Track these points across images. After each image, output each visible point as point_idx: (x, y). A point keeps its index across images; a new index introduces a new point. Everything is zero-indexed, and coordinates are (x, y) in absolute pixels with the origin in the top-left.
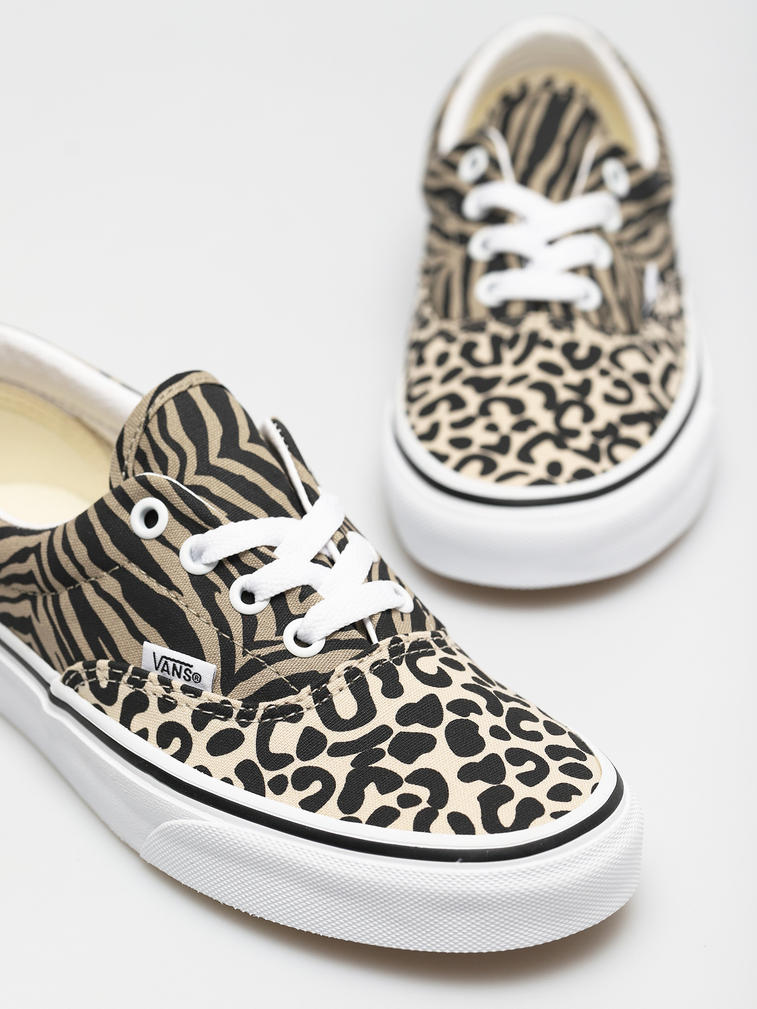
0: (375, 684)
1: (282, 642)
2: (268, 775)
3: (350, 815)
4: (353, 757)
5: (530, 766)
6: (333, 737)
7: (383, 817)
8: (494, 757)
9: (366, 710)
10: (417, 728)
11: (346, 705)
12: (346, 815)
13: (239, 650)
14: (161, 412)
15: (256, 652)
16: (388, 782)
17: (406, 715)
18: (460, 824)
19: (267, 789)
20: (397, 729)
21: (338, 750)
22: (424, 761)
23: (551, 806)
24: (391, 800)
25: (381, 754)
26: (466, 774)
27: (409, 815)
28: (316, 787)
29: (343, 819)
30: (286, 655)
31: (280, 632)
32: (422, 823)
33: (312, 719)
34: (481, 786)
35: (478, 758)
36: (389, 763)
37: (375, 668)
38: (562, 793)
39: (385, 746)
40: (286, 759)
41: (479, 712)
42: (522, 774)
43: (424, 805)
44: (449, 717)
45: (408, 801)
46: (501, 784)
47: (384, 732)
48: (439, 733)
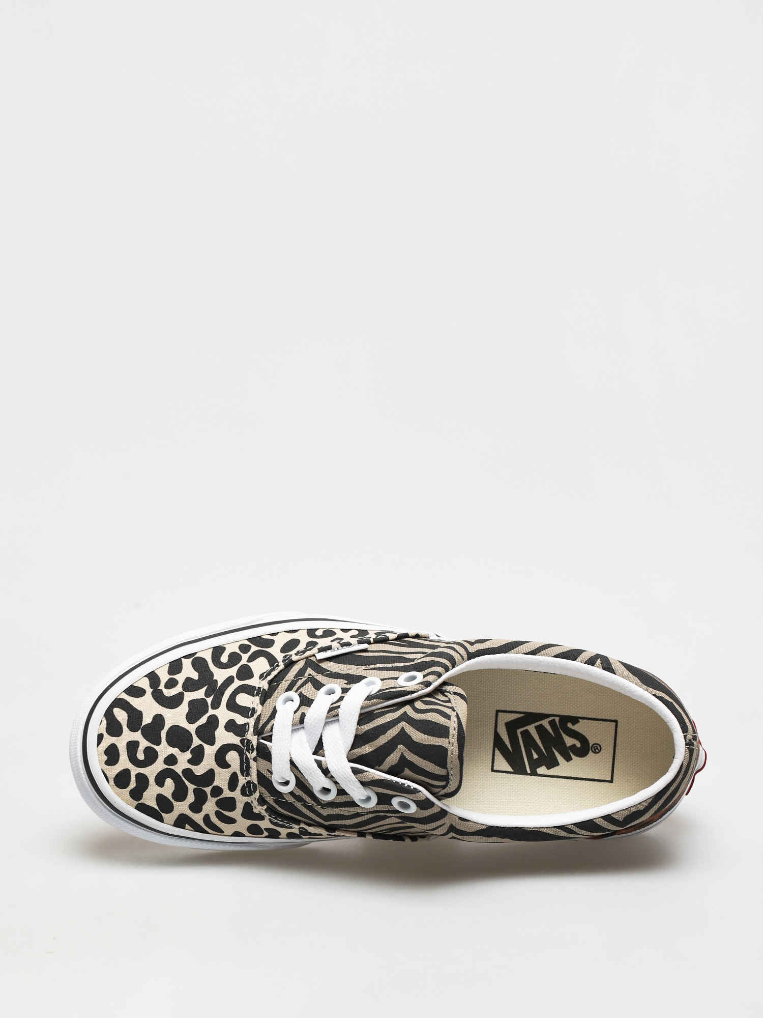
0: (240, 720)
1: (296, 692)
2: (254, 648)
3: (193, 658)
4: (219, 684)
5: (140, 756)
6: (237, 683)
7: (175, 667)
8: (158, 743)
9: (233, 706)
10: (203, 720)
11: (243, 700)
12: (196, 656)
13: (314, 673)
14: (448, 717)
15: (304, 679)
16: (190, 685)
17: (213, 721)
18: (136, 691)
19: (248, 643)
20: (211, 712)
21: (230, 680)
22: (184, 708)
23: (108, 740)
24: (180, 678)
25: (207, 694)
26: (159, 720)
27: (164, 677)
28: (224, 659)
29: (196, 653)
30: (289, 689)
31: (301, 695)
32: (153, 678)
33: (254, 682)
34: (147, 720)
35: (163, 734)
36: (200, 694)
37: (247, 726)
38: (112, 755)
39: (209, 700)
40: (252, 659)
41: (190, 761)
42: (138, 747)
43: (162, 687)
44: (196, 742)
45: (171, 684)
46: (140, 730)
47: (216, 705)
48: (192, 728)
